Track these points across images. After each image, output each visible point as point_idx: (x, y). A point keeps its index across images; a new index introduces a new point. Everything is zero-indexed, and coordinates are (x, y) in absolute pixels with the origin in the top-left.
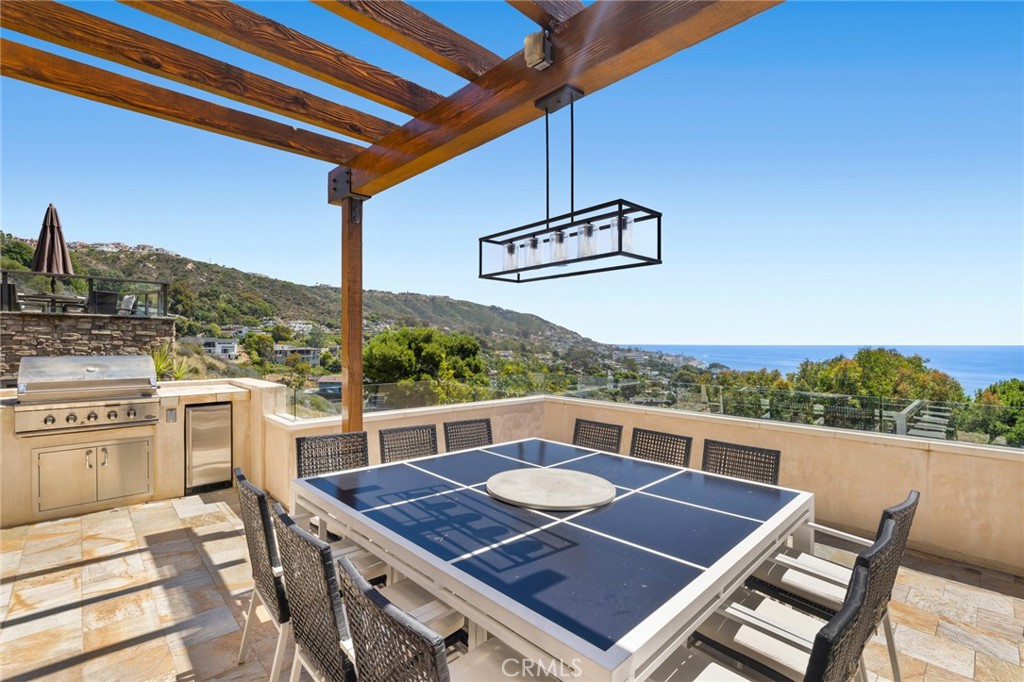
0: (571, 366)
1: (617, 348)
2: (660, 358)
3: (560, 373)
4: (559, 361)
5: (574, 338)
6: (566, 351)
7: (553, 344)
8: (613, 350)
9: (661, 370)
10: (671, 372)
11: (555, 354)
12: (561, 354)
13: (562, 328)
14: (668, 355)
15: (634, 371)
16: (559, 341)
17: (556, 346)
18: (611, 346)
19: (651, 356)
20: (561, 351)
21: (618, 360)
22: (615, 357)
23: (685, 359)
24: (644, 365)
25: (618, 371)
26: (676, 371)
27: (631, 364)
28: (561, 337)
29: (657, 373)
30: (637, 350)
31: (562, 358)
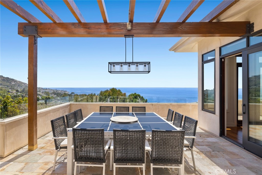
0: (24, 95)
1: (42, 89)
2: (57, 91)
3: (20, 98)
4: (19, 93)
5: (25, 85)
6: (22, 90)
7: (16, 87)
8: (40, 89)
9: (57, 95)
10: (60, 95)
11: (17, 91)
12: (20, 91)
13: (20, 82)
14: (59, 90)
15: (49, 96)
16: (19, 86)
17: (17, 88)
18: (40, 88)
19: (54, 91)
20: (19, 90)
21: (42, 92)
22: (41, 91)
23: (64, 91)
24: (52, 94)
25: (43, 96)
26: (62, 95)
27: (47, 93)
28: (19, 85)
29: (56, 96)
30: (49, 89)
31: (20, 92)
